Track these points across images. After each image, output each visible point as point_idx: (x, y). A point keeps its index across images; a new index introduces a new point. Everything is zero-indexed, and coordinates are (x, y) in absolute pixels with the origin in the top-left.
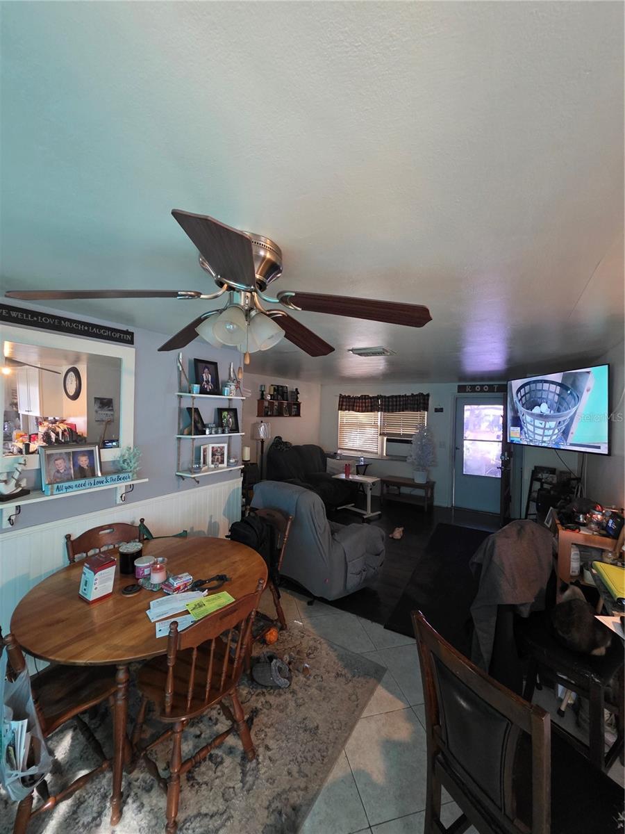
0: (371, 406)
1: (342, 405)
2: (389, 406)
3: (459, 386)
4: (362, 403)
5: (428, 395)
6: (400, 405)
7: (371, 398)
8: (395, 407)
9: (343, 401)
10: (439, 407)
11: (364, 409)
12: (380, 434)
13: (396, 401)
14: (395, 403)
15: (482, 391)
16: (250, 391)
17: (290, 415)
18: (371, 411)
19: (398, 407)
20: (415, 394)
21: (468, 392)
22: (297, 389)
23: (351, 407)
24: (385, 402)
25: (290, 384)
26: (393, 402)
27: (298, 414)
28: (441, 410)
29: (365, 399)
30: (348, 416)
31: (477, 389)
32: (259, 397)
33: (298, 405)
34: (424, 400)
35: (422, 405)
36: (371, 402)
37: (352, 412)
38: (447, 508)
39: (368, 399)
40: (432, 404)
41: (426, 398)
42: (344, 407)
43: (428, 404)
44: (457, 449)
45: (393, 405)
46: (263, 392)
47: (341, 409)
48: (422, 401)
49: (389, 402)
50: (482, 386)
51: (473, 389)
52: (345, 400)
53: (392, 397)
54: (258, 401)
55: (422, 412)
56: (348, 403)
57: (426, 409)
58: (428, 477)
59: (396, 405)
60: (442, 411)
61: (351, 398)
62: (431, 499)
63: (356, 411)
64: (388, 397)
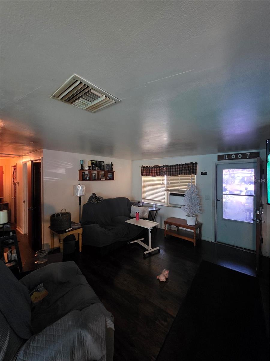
0: (160, 172)
1: (143, 172)
2: (170, 172)
3: (218, 156)
4: (154, 170)
5: (196, 163)
6: (177, 171)
7: (160, 167)
8: (174, 173)
9: (143, 170)
10: (204, 171)
11: (156, 174)
12: (166, 190)
13: (175, 169)
14: (174, 170)
15: (237, 158)
16: (72, 164)
17: (106, 179)
18: (160, 175)
19: (176, 172)
20: (187, 163)
21: (226, 160)
22: (112, 163)
23: (148, 174)
24: (168, 169)
25: (106, 160)
26: (173, 169)
27: (112, 178)
28: (205, 173)
29: (156, 168)
30: (147, 179)
31: (233, 156)
32: (80, 168)
33: (113, 173)
34: (193, 166)
35: (191, 170)
36: (160, 170)
37: (148, 177)
38: (211, 242)
39: (158, 168)
40: (199, 170)
41: (195, 165)
42: (144, 173)
43: (196, 170)
44: (218, 200)
45: (173, 171)
46: (82, 165)
47: (142, 175)
48: (192, 167)
49: (170, 169)
50: (236, 155)
51: (230, 157)
52: (144, 169)
53: (172, 166)
54: (79, 170)
55: (193, 175)
56: (147, 171)
57: (195, 172)
58: (196, 220)
59: (175, 171)
60: (207, 174)
61: (148, 168)
62: (200, 235)
63: (151, 176)
64: (170, 166)
